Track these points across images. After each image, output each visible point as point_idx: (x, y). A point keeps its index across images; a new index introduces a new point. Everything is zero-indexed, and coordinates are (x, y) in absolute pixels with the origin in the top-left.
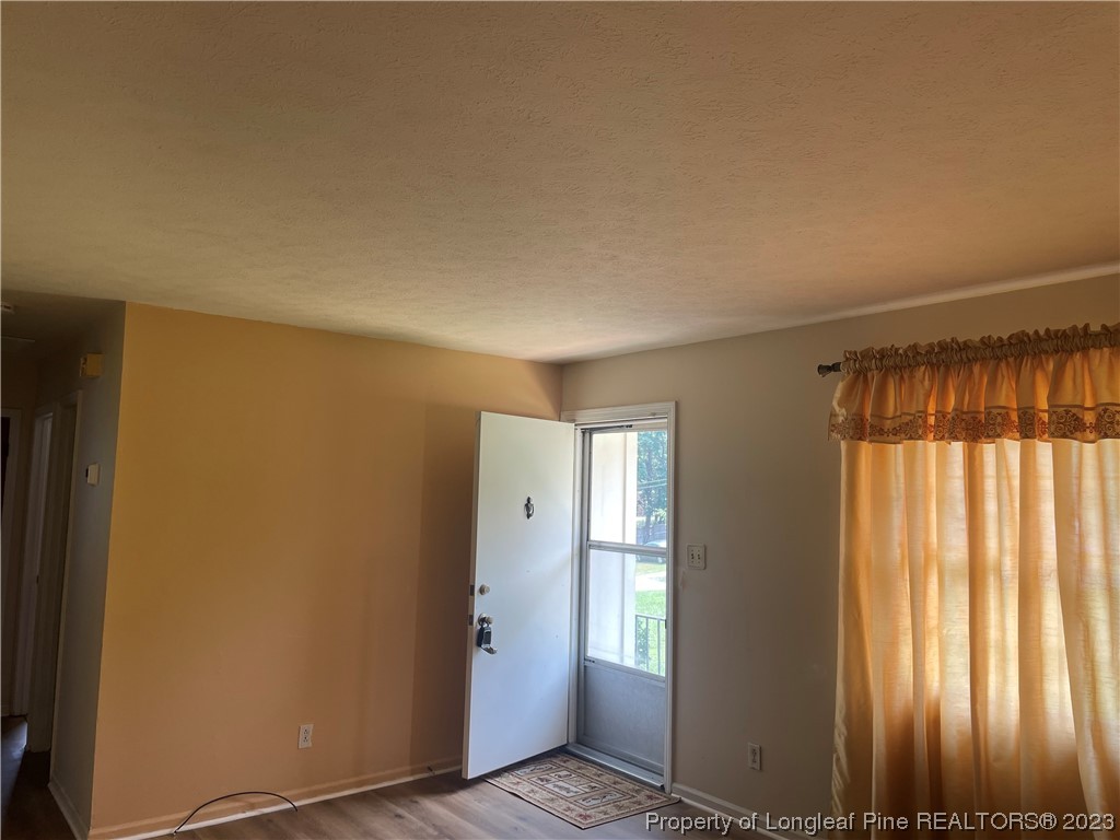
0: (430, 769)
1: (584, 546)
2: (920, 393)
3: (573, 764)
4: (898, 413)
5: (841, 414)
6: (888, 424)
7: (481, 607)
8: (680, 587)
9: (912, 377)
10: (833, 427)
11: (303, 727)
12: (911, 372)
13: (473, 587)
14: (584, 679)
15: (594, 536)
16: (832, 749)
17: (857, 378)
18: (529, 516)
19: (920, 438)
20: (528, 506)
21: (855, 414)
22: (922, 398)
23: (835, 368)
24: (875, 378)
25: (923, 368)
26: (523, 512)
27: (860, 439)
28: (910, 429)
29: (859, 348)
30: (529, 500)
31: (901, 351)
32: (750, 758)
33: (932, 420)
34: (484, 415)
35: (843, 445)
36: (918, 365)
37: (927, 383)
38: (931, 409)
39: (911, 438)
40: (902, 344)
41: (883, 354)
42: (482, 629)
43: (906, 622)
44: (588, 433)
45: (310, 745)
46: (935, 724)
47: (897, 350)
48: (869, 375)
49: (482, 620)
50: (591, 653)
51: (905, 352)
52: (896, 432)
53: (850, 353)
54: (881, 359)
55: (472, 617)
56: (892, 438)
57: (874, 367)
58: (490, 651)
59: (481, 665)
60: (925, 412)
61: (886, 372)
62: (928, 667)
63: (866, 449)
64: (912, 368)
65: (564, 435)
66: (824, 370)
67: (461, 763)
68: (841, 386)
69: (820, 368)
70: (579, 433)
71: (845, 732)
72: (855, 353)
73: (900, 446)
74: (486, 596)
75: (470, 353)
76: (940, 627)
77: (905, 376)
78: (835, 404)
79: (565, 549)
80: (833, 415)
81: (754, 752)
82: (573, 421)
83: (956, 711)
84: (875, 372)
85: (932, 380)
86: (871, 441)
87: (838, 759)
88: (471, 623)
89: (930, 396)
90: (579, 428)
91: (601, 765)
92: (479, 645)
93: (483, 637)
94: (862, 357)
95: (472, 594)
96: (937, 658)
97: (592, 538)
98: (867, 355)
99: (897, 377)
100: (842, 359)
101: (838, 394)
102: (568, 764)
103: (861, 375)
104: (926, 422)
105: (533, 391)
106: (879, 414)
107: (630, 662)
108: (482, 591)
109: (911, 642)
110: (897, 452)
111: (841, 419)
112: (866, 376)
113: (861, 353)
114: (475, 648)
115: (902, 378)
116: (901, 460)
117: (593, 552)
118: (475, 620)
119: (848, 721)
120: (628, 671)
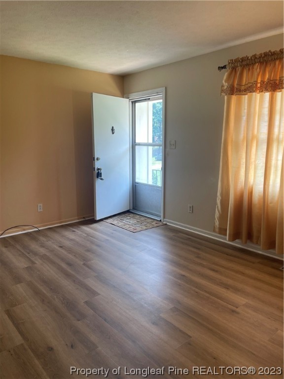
0: (84, 218)
1: (134, 145)
2: (256, 74)
3: (132, 215)
4: (247, 83)
5: (226, 85)
6: (243, 88)
7: (97, 165)
8: (167, 156)
9: (253, 68)
10: (222, 91)
11: (39, 205)
12: (253, 66)
13: (94, 158)
14: (135, 189)
15: (137, 141)
16: (216, 203)
17: (232, 71)
18: (113, 133)
19: (254, 92)
20: (113, 129)
21: (231, 85)
22: (256, 76)
23: (224, 67)
24: (239, 69)
25: (257, 64)
26: (111, 132)
27: (232, 94)
28: (250, 89)
29: (234, 58)
30: (113, 127)
31: (249, 58)
32: (189, 209)
33: (259, 85)
34: (95, 95)
35: (226, 97)
36: (255, 63)
37: (258, 70)
38: (259, 81)
39: (251, 92)
40: (250, 55)
41: (243, 60)
42: (98, 172)
43: (244, 161)
44: (134, 103)
45: (42, 210)
46: (251, 194)
47: (248, 57)
48: (237, 69)
49: (98, 169)
50: (137, 181)
51: (251, 58)
52: (245, 90)
53: (230, 60)
54: (242, 62)
55: (94, 168)
56: (244, 93)
57: (239, 65)
58: (102, 179)
59: (99, 184)
60: (257, 81)
61: (243, 67)
62: (250, 175)
63: (234, 98)
64: (253, 64)
65: (125, 103)
66: (220, 68)
67: (94, 216)
68: (226, 74)
69: (219, 67)
70: (131, 103)
71: (220, 198)
72: (232, 60)
73: (247, 96)
74: (99, 161)
75: (87, 70)
76: (255, 161)
77: (251, 68)
78: (224, 82)
79: (127, 146)
80: (223, 86)
81: (190, 207)
82: (128, 98)
83: (258, 189)
84: (239, 67)
85: (260, 69)
86: (236, 95)
87: (218, 207)
88: (94, 170)
89: (258, 75)
90: (131, 101)
91: (141, 215)
92: (98, 177)
93: (99, 175)
94: (235, 62)
95: (94, 160)
96: (253, 171)
97: (136, 142)
98: (237, 61)
99: (247, 69)
100: (227, 63)
101: (225, 78)
102: (130, 215)
103: (234, 69)
104: (256, 85)
105: (112, 86)
106: (240, 84)
107: (150, 183)
108: (97, 159)
109: (244, 167)
110: (245, 98)
111: (225, 87)
112: (235, 69)
113: (235, 60)
114: (96, 179)
115: (249, 69)
116: (246, 101)
117: (137, 147)
118: (96, 169)
119: (222, 195)
120: (150, 186)
